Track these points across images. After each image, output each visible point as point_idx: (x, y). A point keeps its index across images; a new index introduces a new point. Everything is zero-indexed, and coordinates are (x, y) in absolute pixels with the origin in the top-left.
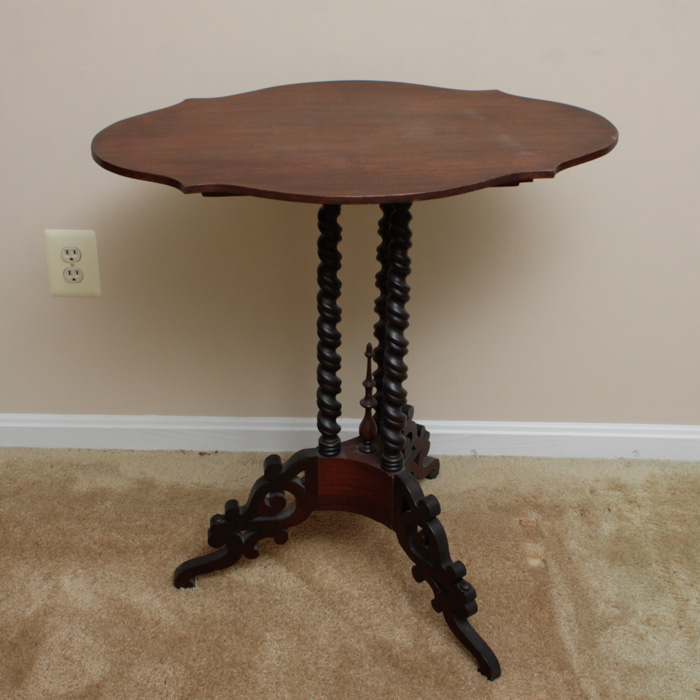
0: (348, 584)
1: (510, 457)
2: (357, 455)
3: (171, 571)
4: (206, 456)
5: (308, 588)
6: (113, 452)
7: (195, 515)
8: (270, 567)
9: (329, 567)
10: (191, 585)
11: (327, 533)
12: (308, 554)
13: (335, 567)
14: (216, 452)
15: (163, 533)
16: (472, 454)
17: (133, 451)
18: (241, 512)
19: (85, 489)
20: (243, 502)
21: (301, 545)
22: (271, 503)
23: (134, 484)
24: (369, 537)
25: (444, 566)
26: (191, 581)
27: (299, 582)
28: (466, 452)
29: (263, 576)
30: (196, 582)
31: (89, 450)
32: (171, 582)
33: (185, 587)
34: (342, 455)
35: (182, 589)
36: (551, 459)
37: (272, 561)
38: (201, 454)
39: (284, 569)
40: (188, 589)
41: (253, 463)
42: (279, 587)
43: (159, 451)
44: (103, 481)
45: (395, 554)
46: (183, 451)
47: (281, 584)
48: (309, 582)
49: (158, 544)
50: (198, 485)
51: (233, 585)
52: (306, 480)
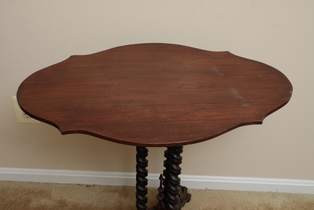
1: (222, 190)
4: (90, 187)
6: (49, 184)
14: (94, 185)
16: (205, 189)
17: (58, 184)
19: (35, 206)
23: (57, 203)
28: (203, 188)
31: (39, 183)
36: (239, 192)
38: (88, 186)
41: (110, 192)
43: (69, 184)
44: (44, 201)
46: (80, 185)
50: (85, 204)
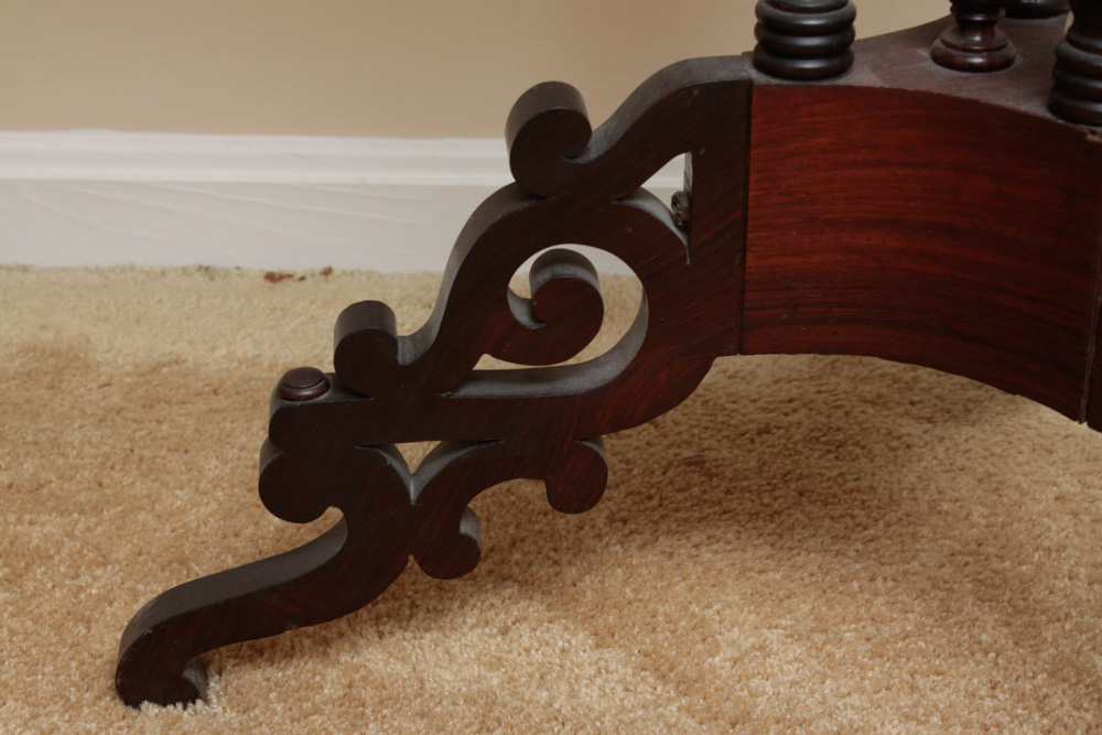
0: (856, 700)
2: (926, 76)
3: (107, 643)
5: (690, 711)
7: (231, 454)
8: (524, 629)
9: (773, 636)
10: (188, 694)
11: (754, 516)
12: (680, 588)
13: (793, 636)
14: (328, 272)
15: (97, 510)
17: (25, 269)
18: (405, 356)
20: (413, 317)
21: (652, 556)
22: (534, 316)
24: (925, 531)
26: (191, 675)
27: (648, 687)
29: (496, 663)
30: (214, 684)
32: (106, 682)
33: (163, 701)
34: (862, 76)
35: (150, 709)
37: (535, 608)
39: (582, 638)
40: (174, 710)
42: (562, 704)
45: (1039, 593)
46: (207, 270)
47: (573, 694)
48: (686, 686)
49: (70, 546)
50: (253, 362)
51: (368, 694)
52: (691, 202)
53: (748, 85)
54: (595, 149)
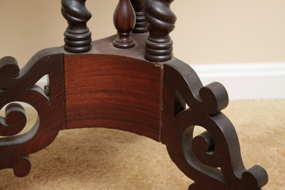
21: (46, 187)
22: (7, 122)
24: (122, 173)
25: (238, 175)
34: (94, 51)
53: (63, 55)
54: (21, 74)
